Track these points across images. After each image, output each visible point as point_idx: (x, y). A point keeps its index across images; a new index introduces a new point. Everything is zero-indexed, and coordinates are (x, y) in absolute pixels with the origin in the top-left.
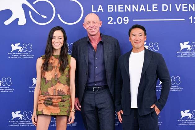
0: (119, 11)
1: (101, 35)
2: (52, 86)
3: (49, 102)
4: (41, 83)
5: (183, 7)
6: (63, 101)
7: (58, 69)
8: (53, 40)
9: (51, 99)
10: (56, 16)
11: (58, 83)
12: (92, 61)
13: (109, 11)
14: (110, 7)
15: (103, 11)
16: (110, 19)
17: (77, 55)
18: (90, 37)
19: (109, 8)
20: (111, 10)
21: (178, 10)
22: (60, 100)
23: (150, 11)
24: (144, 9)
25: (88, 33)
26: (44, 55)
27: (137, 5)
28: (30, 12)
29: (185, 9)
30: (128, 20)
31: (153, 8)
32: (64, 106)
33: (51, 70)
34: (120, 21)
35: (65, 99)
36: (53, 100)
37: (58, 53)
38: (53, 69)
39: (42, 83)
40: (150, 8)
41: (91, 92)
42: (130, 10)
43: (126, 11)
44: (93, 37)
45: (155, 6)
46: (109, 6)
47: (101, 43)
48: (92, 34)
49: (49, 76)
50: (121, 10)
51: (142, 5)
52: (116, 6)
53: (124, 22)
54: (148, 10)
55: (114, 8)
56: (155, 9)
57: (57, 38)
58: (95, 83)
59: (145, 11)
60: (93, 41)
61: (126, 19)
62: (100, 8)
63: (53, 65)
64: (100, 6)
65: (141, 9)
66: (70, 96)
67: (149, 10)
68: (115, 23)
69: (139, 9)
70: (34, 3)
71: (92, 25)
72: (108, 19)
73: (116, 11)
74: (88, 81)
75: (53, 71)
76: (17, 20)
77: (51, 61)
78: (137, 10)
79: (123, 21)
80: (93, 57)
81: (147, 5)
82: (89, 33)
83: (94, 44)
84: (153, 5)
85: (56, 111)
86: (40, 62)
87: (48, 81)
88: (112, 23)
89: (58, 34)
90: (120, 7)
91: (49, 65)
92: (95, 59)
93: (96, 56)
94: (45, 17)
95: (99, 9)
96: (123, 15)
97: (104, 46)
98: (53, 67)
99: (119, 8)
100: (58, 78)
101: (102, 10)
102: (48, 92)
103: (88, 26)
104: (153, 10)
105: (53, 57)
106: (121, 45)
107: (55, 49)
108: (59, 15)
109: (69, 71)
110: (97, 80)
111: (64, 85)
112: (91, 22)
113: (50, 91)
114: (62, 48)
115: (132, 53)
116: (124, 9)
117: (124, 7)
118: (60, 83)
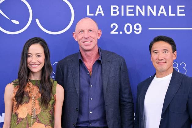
0: (128, 14)
1: (100, 51)
2: (28, 126)
4: (11, 122)
7: (37, 102)
8: (29, 59)
11: (36, 123)
12: (85, 90)
13: (112, 14)
14: (115, 8)
15: (103, 15)
16: (114, 27)
17: (63, 80)
18: (83, 54)
19: (112, 10)
20: (115, 13)
23: (174, 15)
24: (164, 12)
25: (80, 47)
26: (17, 80)
27: (155, 7)
30: (140, 29)
31: (179, 11)
33: (27, 103)
34: (128, 30)
38: (29, 101)
40: (174, 11)
42: (143, 14)
43: (137, 14)
44: (88, 53)
45: (180, 8)
46: (112, 7)
47: (99, 62)
49: (23, 111)
50: (130, 13)
51: (162, 7)
52: (123, 7)
53: (135, 32)
54: (170, 14)
55: (120, 10)
56: (181, 13)
57: (34, 56)
58: (88, 122)
59: (166, 15)
60: (87, 60)
61: (138, 27)
62: (99, 10)
63: (30, 95)
64: (100, 7)
65: (160, 12)
67: (172, 13)
68: (121, 33)
69: (157, 12)
71: (86, 34)
72: (112, 26)
73: (123, 14)
74: (78, 119)
75: (30, 104)
77: (28, 89)
78: (154, 13)
79: (133, 30)
80: (87, 83)
81: (170, 7)
82: (82, 48)
83: (89, 64)
84: (179, 7)
87: (21, 119)
88: (117, 33)
90: (130, 8)
92: (89, 86)
94: (16, 22)
95: (97, 12)
96: (133, 20)
97: (103, 68)
98: (30, 98)
99: (128, 10)
100: (36, 115)
101: (102, 12)
103: (80, 36)
104: (179, 14)
105: (30, 83)
106: (129, 66)
107: (33, 73)
108: (37, 20)
109: (54, 104)
110: (92, 118)
111: (46, 126)
112: (86, 31)
115: (155, 77)
116: (134, 12)
117: (135, 9)
118: (40, 122)
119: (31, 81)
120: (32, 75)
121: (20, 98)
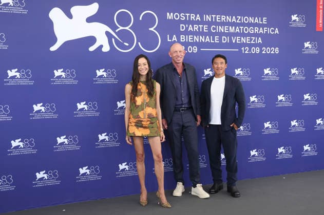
0: (190, 41)
2: (143, 110)
3: (139, 125)
4: (130, 107)
5: (238, 40)
6: (152, 123)
7: (146, 94)
8: (139, 67)
9: (142, 121)
10: (137, 43)
11: (147, 107)
13: (181, 41)
14: (183, 37)
15: (176, 41)
18: (175, 65)
19: (181, 38)
20: (183, 40)
21: (234, 42)
22: (149, 122)
24: (209, 40)
26: (132, 82)
27: (204, 37)
28: (113, 40)
29: (239, 41)
30: (196, 49)
31: (216, 39)
32: (152, 127)
33: (140, 95)
34: (190, 50)
35: (153, 121)
36: (143, 123)
37: (143, 79)
38: (141, 94)
39: (132, 108)
40: (214, 39)
41: (179, 113)
42: (198, 41)
43: (195, 41)
44: (178, 65)
46: (181, 36)
48: (178, 62)
49: (139, 100)
50: (191, 40)
51: (208, 37)
52: (187, 36)
54: (212, 41)
55: (185, 38)
56: (217, 40)
57: (142, 65)
63: (142, 91)
64: (174, 36)
66: (157, 118)
69: (205, 40)
70: (117, 31)
73: (187, 41)
75: (142, 97)
76: (101, 46)
77: (139, 87)
78: (203, 41)
79: (193, 50)
81: (212, 37)
82: (175, 61)
83: (179, 70)
84: (216, 37)
85: (146, 132)
86: (129, 88)
87: (138, 106)
89: (142, 61)
90: (191, 37)
91: (138, 91)
92: (181, 84)
93: (182, 81)
94: (127, 44)
95: (173, 39)
96: (193, 44)
97: (187, 73)
99: (190, 38)
100: (147, 103)
101: (176, 39)
102: (138, 115)
104: (216, 41)
105: (141, 83)
107: (142, 75)
108: (139, 43)
109: (156, 95)
111: (153, 109)
112: (178, 52)
113: (141, 114)
114: (148, 74)
115: (214, 78)
116: (193, 40)
117: (193, 37)
118: (149, 107)
119: (141, 82)
120: (141, 77)
121: (135, 92)
